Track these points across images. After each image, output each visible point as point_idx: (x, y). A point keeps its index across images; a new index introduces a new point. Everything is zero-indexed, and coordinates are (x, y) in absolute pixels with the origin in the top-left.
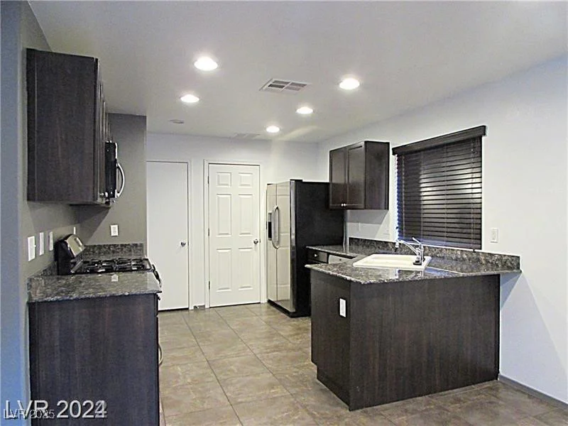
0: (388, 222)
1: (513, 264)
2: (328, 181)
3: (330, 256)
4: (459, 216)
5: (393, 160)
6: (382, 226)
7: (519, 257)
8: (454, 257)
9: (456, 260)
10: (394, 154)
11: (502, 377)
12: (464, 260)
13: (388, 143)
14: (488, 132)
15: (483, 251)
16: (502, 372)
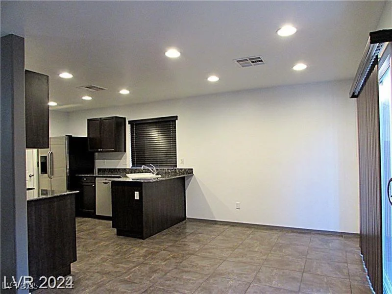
0: (126, 159)
1: (190, 172)
2: (87, 136)
3: (97, 178)
4: (165, 154)
5: (128, 127)
6: (121, 160)
7: (192, 169)
8: (164, 172)
9: (165, 173)
10: (129, 124)
11: (188, 218)
12: (169, 173)
13: (125, 118)
14: (178, 118)
15: (178, 167)
16: (187, 216)
